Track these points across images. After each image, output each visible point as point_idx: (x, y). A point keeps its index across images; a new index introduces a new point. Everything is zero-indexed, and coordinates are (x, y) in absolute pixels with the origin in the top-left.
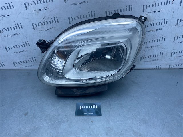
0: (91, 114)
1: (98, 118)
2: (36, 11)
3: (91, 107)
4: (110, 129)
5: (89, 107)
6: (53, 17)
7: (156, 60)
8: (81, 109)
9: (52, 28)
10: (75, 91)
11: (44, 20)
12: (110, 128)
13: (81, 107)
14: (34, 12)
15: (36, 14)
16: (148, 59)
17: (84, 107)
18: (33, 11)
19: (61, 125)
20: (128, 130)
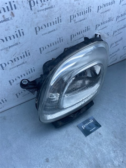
4: (114, 133)
5: (88, 124)
6: (24, 51)
8: (84, 129)
9: (24, 63)
11: (14, 57)
13: (82, 127)
14: (3, 51)
15: (5, 52)
17: (85, 126)
19: (83, 151)
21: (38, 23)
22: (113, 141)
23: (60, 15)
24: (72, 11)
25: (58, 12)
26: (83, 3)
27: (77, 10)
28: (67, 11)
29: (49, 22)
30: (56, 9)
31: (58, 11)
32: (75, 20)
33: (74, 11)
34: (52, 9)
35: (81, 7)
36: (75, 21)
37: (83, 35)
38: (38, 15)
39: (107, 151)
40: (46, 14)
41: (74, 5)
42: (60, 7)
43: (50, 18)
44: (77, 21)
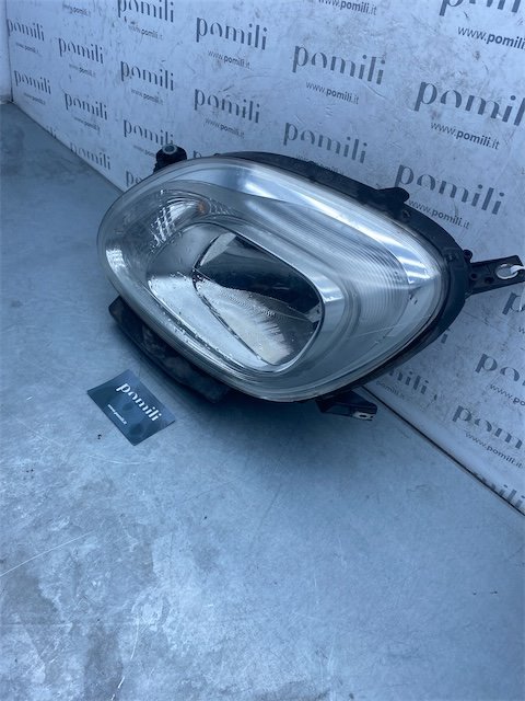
0: (122, 420)
1: (123, 441)
2: (216, 55)
3: (144, 406)
4: (108, 485)
5: (140, 403)
6: (249, 99)
7: (511, 460)
8: (118, 390)
9: (235, 132)
10: (146, 337)
11: (224, 95)
12: (111, 486)
13: (126, 385)
14: (211, 58)
15: (214, 66)
16: (483, 434)
17: (130, 394)
18: (210, 54)
19: (37, 382)
20: (139, 530)
21: (307, 38)
22: (70, 474)
23: (386, 54)
24: (437, 66)
25: (381, 38)
26: (497, 61)
27: (458, 75)
28: (416, 54)
29: (340, 54)
30: (377, 22)
31: (380, 35)
32: (439, 116)
33: (442, 72)
34: (363, 16)
35: (482, 75)
36: (435, 115)
37: (457, 211)
38: (317, 13)
39: (33, 446)
40: (340, 21)
41: (454, 48)
42: (391, 23)
43: (347, 42)
44: (445, 121)
